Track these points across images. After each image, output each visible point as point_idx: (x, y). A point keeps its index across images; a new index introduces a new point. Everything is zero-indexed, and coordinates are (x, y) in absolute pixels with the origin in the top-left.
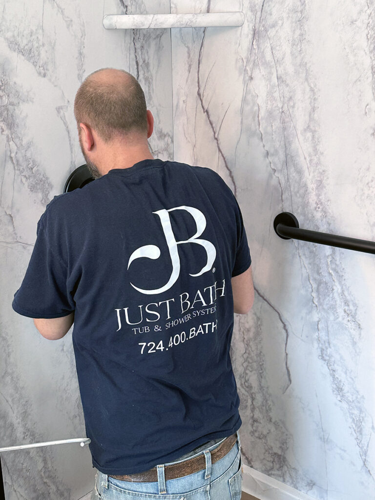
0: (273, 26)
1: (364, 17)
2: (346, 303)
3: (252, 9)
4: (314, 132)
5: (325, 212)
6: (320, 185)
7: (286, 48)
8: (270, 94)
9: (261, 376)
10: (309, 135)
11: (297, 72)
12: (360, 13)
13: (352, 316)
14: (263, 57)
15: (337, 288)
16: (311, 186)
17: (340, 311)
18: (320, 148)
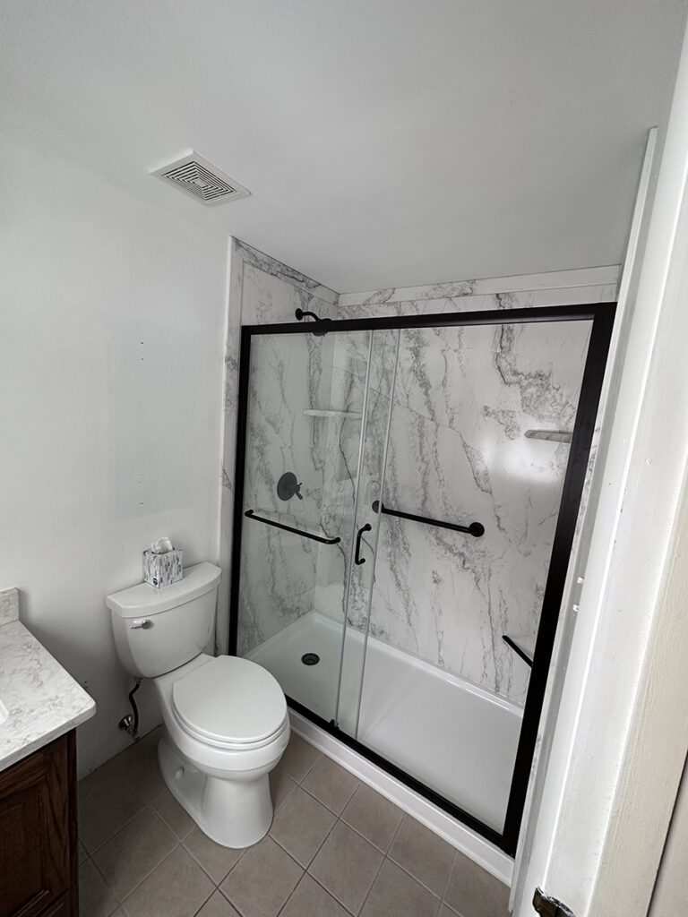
2: (404, 544)
10: (391, 467)
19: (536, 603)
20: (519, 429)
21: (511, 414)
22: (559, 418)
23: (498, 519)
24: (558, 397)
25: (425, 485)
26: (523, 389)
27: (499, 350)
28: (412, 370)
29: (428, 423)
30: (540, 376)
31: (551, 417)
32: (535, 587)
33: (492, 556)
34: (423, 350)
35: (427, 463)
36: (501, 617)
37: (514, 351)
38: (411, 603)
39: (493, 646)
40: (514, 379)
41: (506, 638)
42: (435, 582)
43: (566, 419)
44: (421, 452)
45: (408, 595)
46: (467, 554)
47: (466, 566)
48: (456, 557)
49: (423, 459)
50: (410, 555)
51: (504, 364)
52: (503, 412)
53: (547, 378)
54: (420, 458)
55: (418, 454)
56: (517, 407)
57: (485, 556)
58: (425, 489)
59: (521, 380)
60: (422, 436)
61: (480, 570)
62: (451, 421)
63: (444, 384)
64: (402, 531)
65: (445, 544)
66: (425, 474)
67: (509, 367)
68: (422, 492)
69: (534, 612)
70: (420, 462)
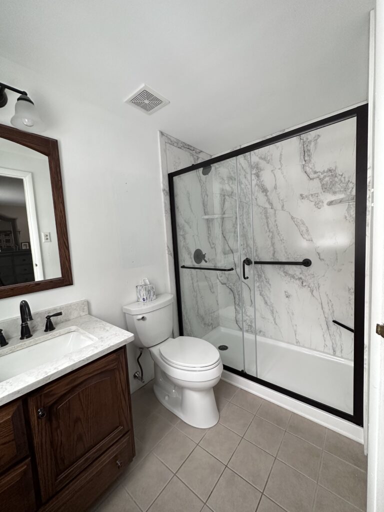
1: (264, 211)
2: (266, 279)
10: (252, 239)
17: (265, 282)
18: (255, 242)
19: (350, 298)
20: (323, 202)
21: (316, 195)
22: (345, 191)
23: (319, 254)
24: (343, 179)
25: (273, 244)
26: (321, 180)
27: (304, 163)
28: (257, 184)
29: (270, 211)
30: (330, 170)
31: (341, 191)
32: (347, 288)
33: (318, 276)
34: (261, 173)
35: (272, 232)
36: (330, 310)
37: (313, 161)
38: (275, 312)
39: (328, 328)
40: (316, 175)
41: (335, 322)
42: (287, 297)
43: (349, 191)
44: (268, 227)
45: (272, 307)
46: (303, 278)
47: (304, 284)
48: (297, 281)
49: (270, 231)
50: (270, 285)
51: (308, 169)
52: (312, 195)
53: (335, 171)
54: (268, 230)
55: (266, 228)
56: (320, 190)
57: (314, 277)
58: (273, 247)
59: (319, 175)
60: (267, 218)
61: (313, 285)
62: (283, 206)
63: (275, 188)
64: (264, 273)
65: (289, 275)
66: (272, 238)
67: (311, 170)
68: (272, 248)
69: (349, 303)
70: (268, 233)
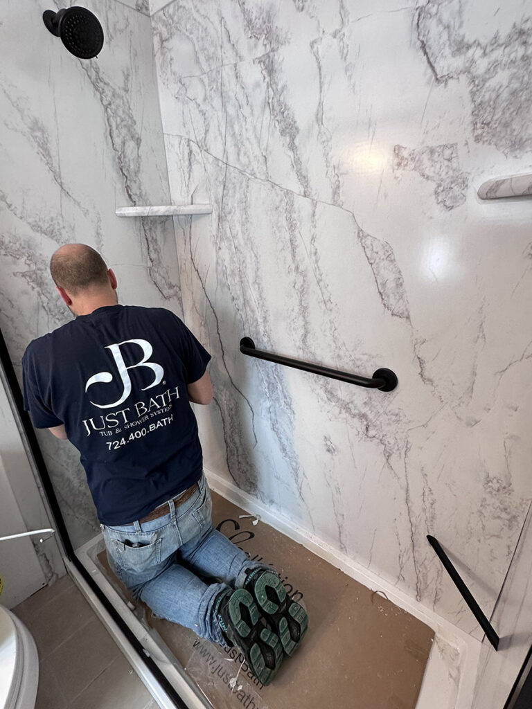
0: (230, 213)
1: (284, 204)
2: (285, 397)
3: (216, 201)
4: (259, 284)
5: (269, 337)
6: (265, 320)
7: (238, 228)
8: (232, 259)
9: (240, 437)
10: (256, 286)
11: (246, 244)
12: (281, 201)
13: (289, 405)
14: (226, 233)
15: (280, 387)
16: (260, 320)
17: (282, 401)
18: (264, 296)
20: (464, 184)
21: (447, 152)
23: (421, 363)
25: (304, 310)
26: (476, 84)
28: (266, 103)
30: (521, 34)
32: (483, 475)
33: (410, 422)
34: (280, 55)
35: (304, 274)
36: (424, 510)
38: (300, 473)
39: (413, 546)
40: (458, 62)
41: (432, 541)
42: (329, 450)
44: (294, 256)
45: (297, 463)
46: (371, 416)
47: (372, 432)
48: (356, 420)
49: (297, 268)
50: (293, 413)
51: (434, 31)
52: (432, 151)
54: (293, 267)
55: (290, 259)
57: (399, 421)
58: (305, 318)
59: (473, 61)
60: (292, 227)
61: (392, 442)
62: (336, 191)
63: (319, 119)
64: (281, 381)
65: (339, 400)
66: (303, 292)
67: (445, 35)
68: (300, 322)
70: (294, 273)
